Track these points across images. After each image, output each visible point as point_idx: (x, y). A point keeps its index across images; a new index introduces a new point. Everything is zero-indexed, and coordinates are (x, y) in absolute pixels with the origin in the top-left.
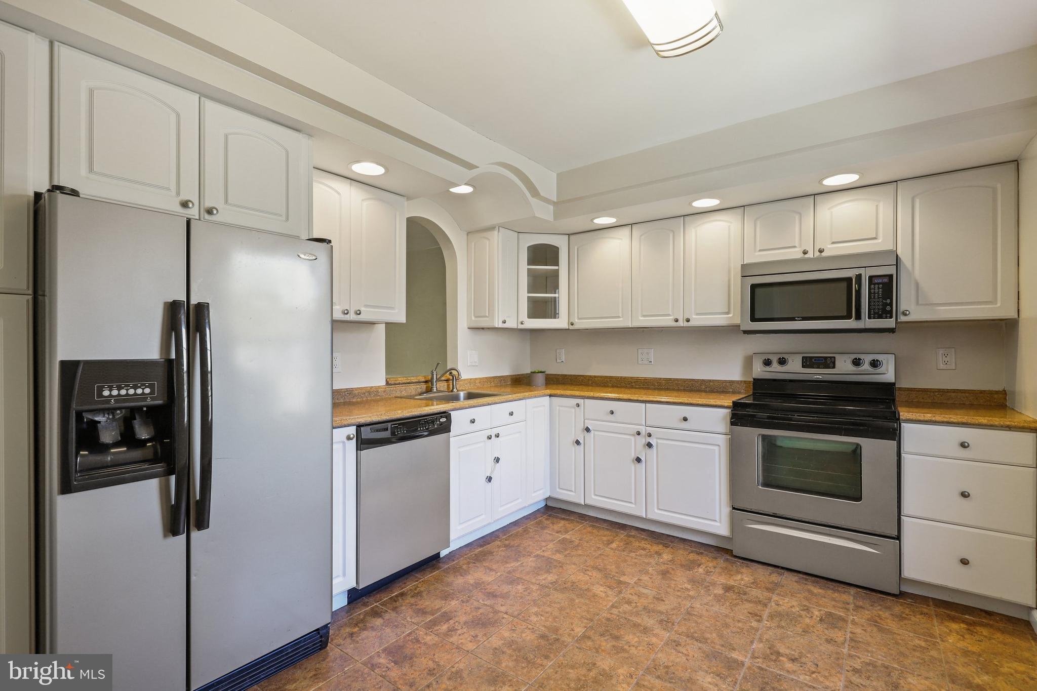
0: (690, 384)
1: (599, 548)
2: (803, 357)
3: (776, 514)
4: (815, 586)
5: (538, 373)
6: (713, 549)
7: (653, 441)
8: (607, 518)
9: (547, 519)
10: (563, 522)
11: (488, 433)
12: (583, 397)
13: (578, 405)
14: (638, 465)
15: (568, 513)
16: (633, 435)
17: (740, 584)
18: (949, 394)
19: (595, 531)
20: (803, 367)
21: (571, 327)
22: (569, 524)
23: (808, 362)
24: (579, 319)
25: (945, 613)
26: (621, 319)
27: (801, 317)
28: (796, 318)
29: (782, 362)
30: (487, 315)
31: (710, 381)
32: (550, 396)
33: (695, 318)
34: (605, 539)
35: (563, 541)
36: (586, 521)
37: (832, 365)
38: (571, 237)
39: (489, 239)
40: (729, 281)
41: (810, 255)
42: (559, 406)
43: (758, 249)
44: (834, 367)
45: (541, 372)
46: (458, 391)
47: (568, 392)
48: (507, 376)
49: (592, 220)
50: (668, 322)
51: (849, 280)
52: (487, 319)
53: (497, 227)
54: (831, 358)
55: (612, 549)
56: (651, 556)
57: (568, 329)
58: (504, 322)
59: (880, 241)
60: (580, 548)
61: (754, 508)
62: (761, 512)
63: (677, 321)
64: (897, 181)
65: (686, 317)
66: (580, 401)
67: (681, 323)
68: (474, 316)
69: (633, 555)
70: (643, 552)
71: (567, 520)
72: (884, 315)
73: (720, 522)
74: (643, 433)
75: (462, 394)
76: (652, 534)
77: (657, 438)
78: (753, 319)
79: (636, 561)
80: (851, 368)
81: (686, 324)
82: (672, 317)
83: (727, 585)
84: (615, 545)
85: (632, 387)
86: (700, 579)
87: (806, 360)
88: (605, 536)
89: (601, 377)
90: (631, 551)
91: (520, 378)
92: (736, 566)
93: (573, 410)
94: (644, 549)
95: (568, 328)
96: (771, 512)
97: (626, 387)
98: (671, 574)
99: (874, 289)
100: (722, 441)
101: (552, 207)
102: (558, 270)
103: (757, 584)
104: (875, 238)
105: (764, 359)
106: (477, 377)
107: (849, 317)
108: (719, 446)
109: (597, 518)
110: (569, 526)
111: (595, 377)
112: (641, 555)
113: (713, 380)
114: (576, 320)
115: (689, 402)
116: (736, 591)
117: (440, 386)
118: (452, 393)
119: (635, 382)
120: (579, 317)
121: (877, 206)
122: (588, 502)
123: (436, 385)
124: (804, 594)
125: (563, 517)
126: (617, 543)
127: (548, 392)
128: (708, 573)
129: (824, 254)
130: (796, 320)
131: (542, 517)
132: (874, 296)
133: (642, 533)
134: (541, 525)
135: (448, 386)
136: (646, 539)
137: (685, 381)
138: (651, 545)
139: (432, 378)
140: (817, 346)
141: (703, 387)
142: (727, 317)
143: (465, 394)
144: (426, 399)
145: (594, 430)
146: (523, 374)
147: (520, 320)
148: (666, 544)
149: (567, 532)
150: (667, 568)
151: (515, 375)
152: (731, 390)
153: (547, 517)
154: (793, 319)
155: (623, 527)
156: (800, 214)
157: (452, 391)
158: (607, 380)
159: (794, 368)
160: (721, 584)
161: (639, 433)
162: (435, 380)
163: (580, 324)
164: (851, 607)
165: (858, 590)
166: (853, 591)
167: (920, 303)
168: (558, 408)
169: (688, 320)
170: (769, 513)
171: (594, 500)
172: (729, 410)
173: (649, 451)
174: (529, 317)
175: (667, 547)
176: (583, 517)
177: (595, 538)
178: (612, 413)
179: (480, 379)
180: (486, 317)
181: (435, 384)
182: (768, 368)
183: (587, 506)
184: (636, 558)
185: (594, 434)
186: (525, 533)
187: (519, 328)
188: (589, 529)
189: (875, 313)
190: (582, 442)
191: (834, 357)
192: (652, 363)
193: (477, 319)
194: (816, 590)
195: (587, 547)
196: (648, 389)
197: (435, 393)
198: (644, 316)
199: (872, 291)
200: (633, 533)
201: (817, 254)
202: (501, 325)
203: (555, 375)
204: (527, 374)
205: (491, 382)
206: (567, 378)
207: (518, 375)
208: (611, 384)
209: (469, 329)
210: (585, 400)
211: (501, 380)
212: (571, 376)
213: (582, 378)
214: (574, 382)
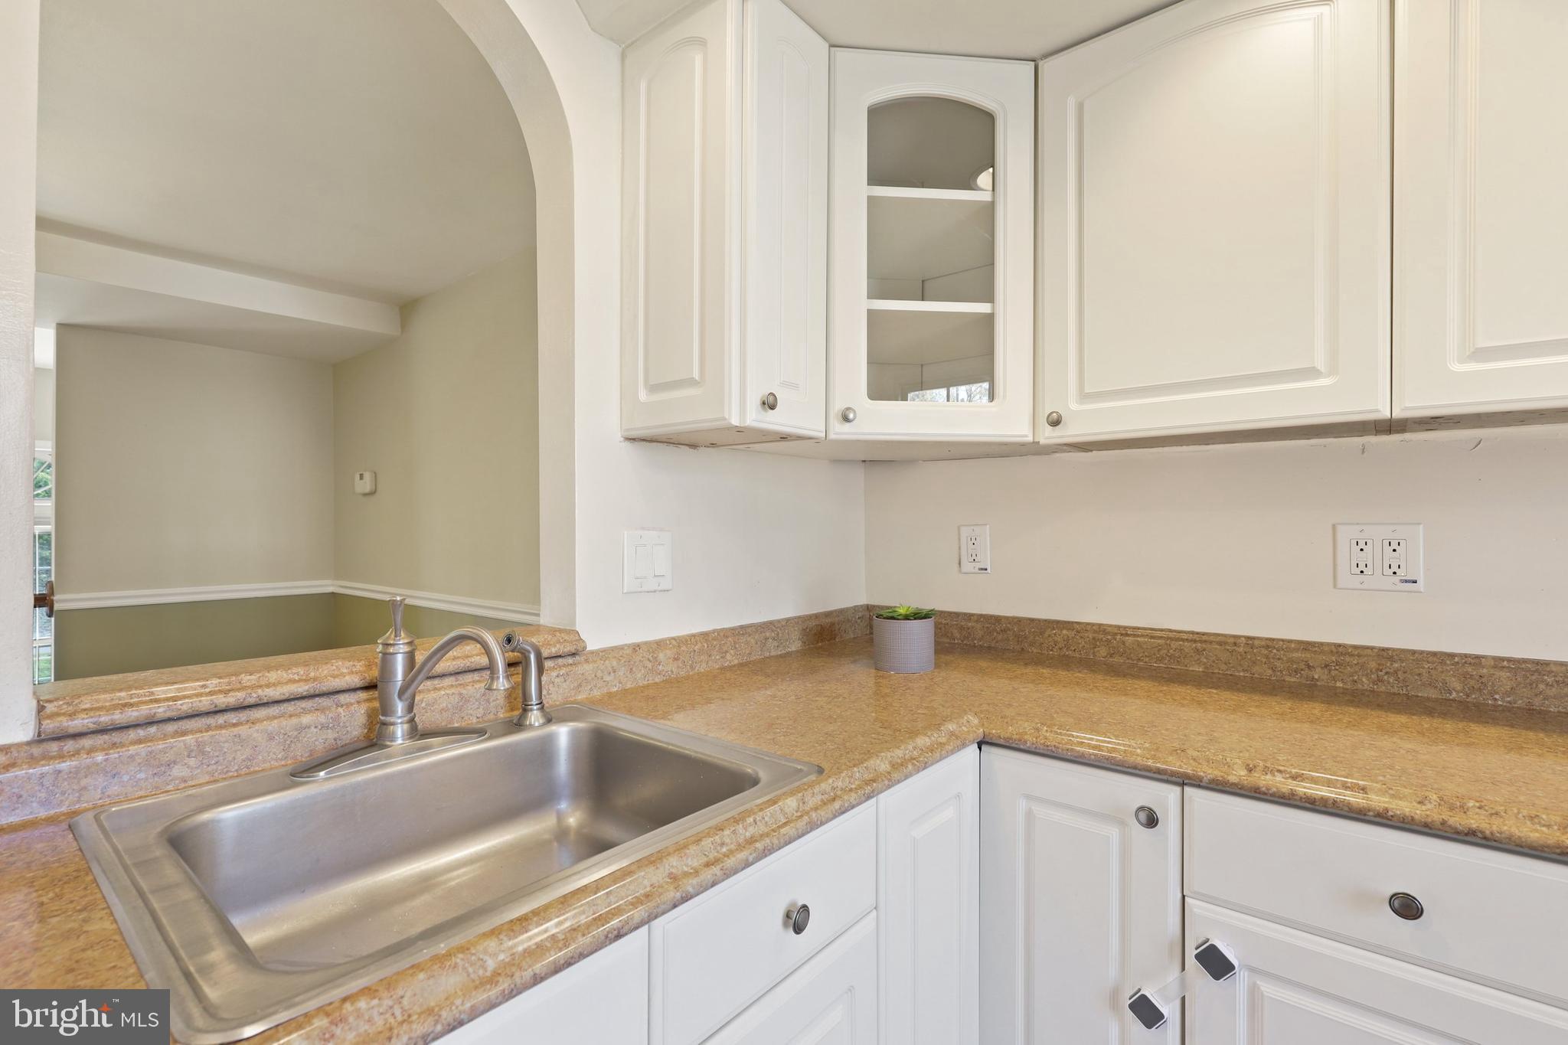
5: (907, 618)
12: (1182, 780)
13: (1150, 818)
21: (1047, 436)
24: (1084, 397)
30: (696, 375)
32: (982, 742)
38: (1044, 65)
39: (703, 44)
45: (918, 616)
46: (549, 721)
48: (788, 620)
52: (700, 393)
57: (1035, 444)
58: (770, 405)
66: (1164, 797)
68: (644, 383)
75: (564, 741)
89: (1151, 633)
91: (833, 624)
93: (1119, 839)
95: (1031, 439)
114: (1074, 406)
120: (1086, 390)
127: (974, 724)
139: (384, 676)
143: (574, 735)
145: (1250, 969)
146: (841, 611)
147: (838, 406)
151: (817, 616)
157: (520, 722)
162: (397, 686)
163: (1085, 421)
168: (1022, 805)
174: (877, 392)
179: (680, 642)
180: (691, 382)
181: (399, 704)
185: (1250, 989)
187: (832, 436)
190: (1169, 1011)
193: (654, 397)
202: (755, 418)
203: (957, 614)
204: (856, 609)
205: (727, 652)
206: (1004, 631)
207: (828, 614)
208: (1199, 663)
209: (627, 444)
210: (1187, 789)
211: (766, 639)
212: (1018, 621)
213: (1065, 632)
214: (1031, 644)
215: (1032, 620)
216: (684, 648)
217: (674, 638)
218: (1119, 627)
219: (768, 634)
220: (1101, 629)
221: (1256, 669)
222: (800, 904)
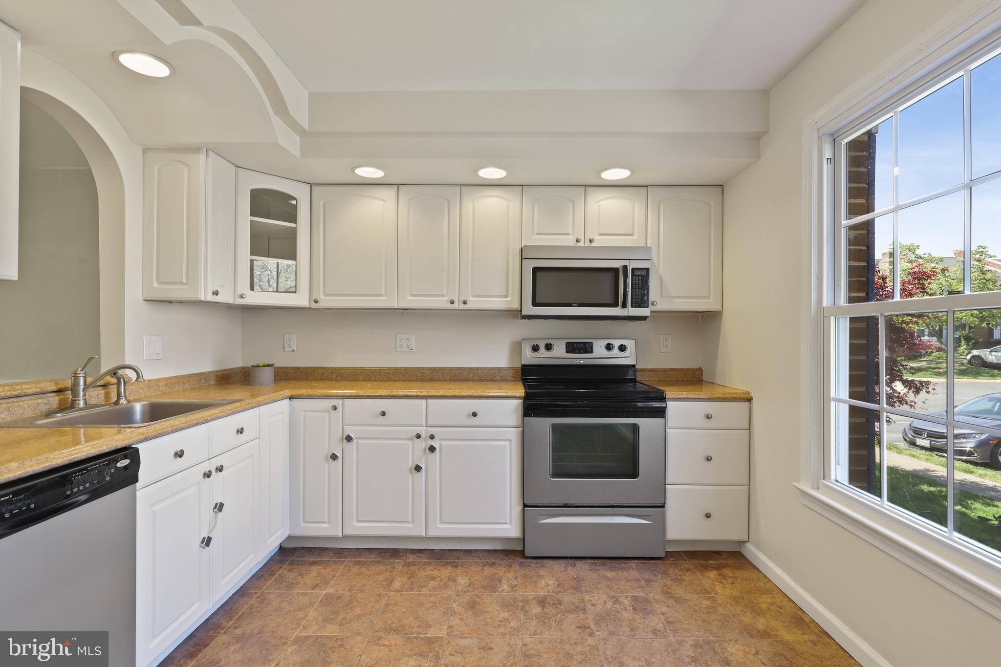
0: (456, 373)
1: (380, 595)
2: (566, 343)
3: (567, 504)
4: (606, 570)
5: (264, 366)
6: (501, 555)
7: (435, 443)
8: (376, 547)
9: (290, 571)
10: (315, 570)
11: (205, 468)
12: (343, 397)
13: (335, 408)
14: (417, 475)
15: (317, 551)
16: (411, 439)
17: (549, 592)
18: (669, 373)
19: (363, 570)
20: (567, 352)
21: (314, 306)
22: (324, 569)
23: (572, 348)
24: (326, 295)
25: (698, 563)
26: (384, 298)
27: (578, 304)
28: (573, 304)
29: (548, 347)
30: (185, 281)
31: (478, 369)
32: (291, 398)
33: (472, 300)
34: (381, 578)
35: (328, 600)
36: (346, 557)
37: (590, 350)
38: (315, 188)
39: (188, 166)
40: (508, 262)
41: (581, 244)
42: (304, 411)
43: (536, 233)
44: (592, 352)
45: (268, 366)
46: (129, 402)
47: (319, 392)
48: (209, 372)
49: (353, 169)
50: (441, 303)
51: (616, 270)
52: (185, 287)
53: (205, 150)
54: (589, 343)
55: (397, 591)
56: (446, 586)
57: (310, 308)
58: (216, 293)
59: (636, 237)
60: (355, 604)
61: (546, 502)
62: (553, 505)
63: (452, 302)
64: (647, 186)
65: (463, 298)
66: (338, 402)
67: (456, 306)
68: (157, 281)
69: (425, 591)
70: (433, 584)
71: (320, 563)
72: (643, 305)
73: (511, 523)
74: (423, 435)
75: (138, 407)
76: (432, 553)
77: (440, 440)
78: (535, 304)
79: (432, 599)
80: (605, 353)
81: (462, 306)
82: (446, 298)
83: (538, 597)
84: (398, 584)
85: (389, 380)
86: (511, 600)
87: (569, 346)
88: (379, 574)
89: (349, 368)
90: (420, 587)
91: (228, 374)
92: (533, 570)
93: (327, 415)
94: (433, 578)
95: (309, 306)
96: (562, 503)
97: (382, 380)
98: (479, 604)
99: (636, 280)
100: (513, 434)
101: (299, 138)
102: (294, 230)
103: (563, 586)
104: (632, 235)
105: (533, 344)
106: (159, 377)
107: (615, 305)
108: (510, 440)
109: (358, 549)
110: (326, 572)
111: (341, 369)
112: (434, 589)
113: (480, 368)
114: (322, 297)
115: (478, 394)
116: (551, 603)
117: (91, 397)
118: (117, 407)
119: (393, 373)
120: (326, 293)
121: (634, 206)
122: (348, 532)
123: (84, 395)
124: (604, 583)
125: (312, 560)
126: (399, 579)
127: (288, 392)
128: (513, 587)
129: (593, 244)
130: (573, 306)
131: (281, 568)
132: (636, 287)
133: (420, 555)
134: (285, 584)
135: (107, 396)
136: (430, 563)
137: (452, 370)
138: (439, 569)
139: (75, 384)
140: (578, 332)
141: (471, 375)
142: (504, 301)
144: (61, 424)
145: (357, 438)
146: (231, 369)
147: (239, 292)
148: (453, 562)
149: (326, 583)
150: (472, 597)
151: (221, 371)
152: (499, 378)
153: (289, 568)
154: (570, 305)
155: (395, 553)
156: (573, 202)
157: (117, 403)
158: (357, 373)
159: (559, 354)
160: (534, 598)
161: (418, 436)
162: (82, 387)
163: (326, 302)
164: (643, 583)
165: (636, 561)
166: (633, 563)
167: (663, 295)
168: (303, 413)
169: (465, 303)
170: (560, 505)
171: (356, 528)
172: (521, 401)
173: (431, 456)
174: (253, 287)
175: (456, 567)
176: (340, 553)
177: (369, 580)
178: (383, 414)
179: (166, 379)
180: (183, 283)
181: (81, 393)
182: (536, 354)
183: (345, 537)
184: (431, 596)
185: (357, 443)
186: (263, 605)
187: (236, 303)
188: (355, 569)
189: (636, 302)
190: (339, 455)
191: (592, 343)
192: (414, 350)
193: (162, 286)
194: (610, 574)
195: (363, 598)
196: (410, 380)
197: (82, 409)
198: (413, 295)
199: (634, 282)
200: (411, 558)
201: (587, 243)
202: (210, 298)
203: (283, 368)
204: (237, 368)
205: (185, 384)
206: (301, 372)
207: (226, 370)
208: (362, 376)
209: (145, 302)
210: (344, 400)
211: (201, 379)
212: (306, 368)
213: (322, 370)
214: (311, 376)
215: (311, 367)
216: (168, 381)
217: (164, 378)
218: (340, 368)
219: (201, 377)
220: (334, 368)
221: (377, 376)
222: (240, 428)
